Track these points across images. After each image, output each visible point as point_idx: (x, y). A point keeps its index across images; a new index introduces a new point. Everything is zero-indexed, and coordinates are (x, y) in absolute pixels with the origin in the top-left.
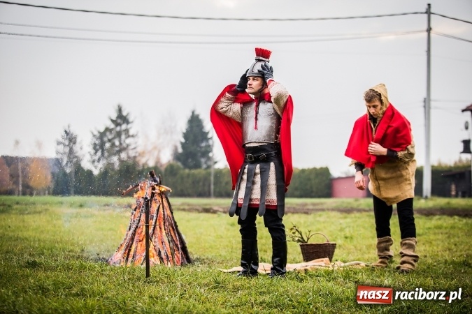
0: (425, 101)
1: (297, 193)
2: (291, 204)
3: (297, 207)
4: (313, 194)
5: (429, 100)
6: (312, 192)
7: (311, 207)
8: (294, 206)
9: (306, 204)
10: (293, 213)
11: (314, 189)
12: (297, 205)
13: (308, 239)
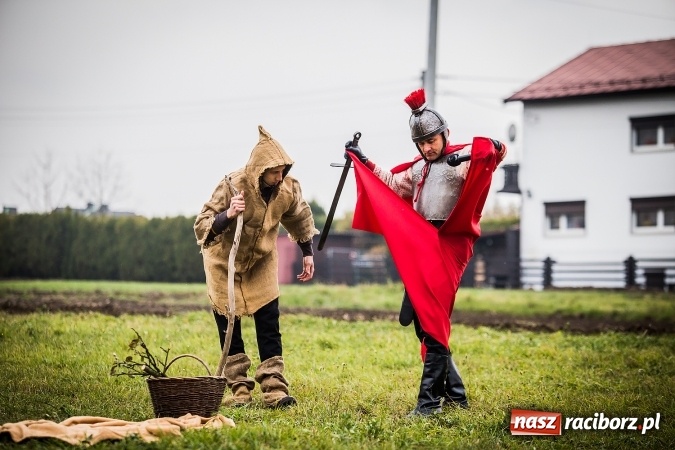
0: (423, 78)
1: (141, 271)
2: (128, 294)
3: (142, 301)
4: (176, 275)
5: (434, 76)
6: (174, 269)
7: (171, 302)
8: (134, 298)
9: (161, 296)
10: (132, 313)
11: (179, 264)
12: (141, 296)
13: (166, 369)
